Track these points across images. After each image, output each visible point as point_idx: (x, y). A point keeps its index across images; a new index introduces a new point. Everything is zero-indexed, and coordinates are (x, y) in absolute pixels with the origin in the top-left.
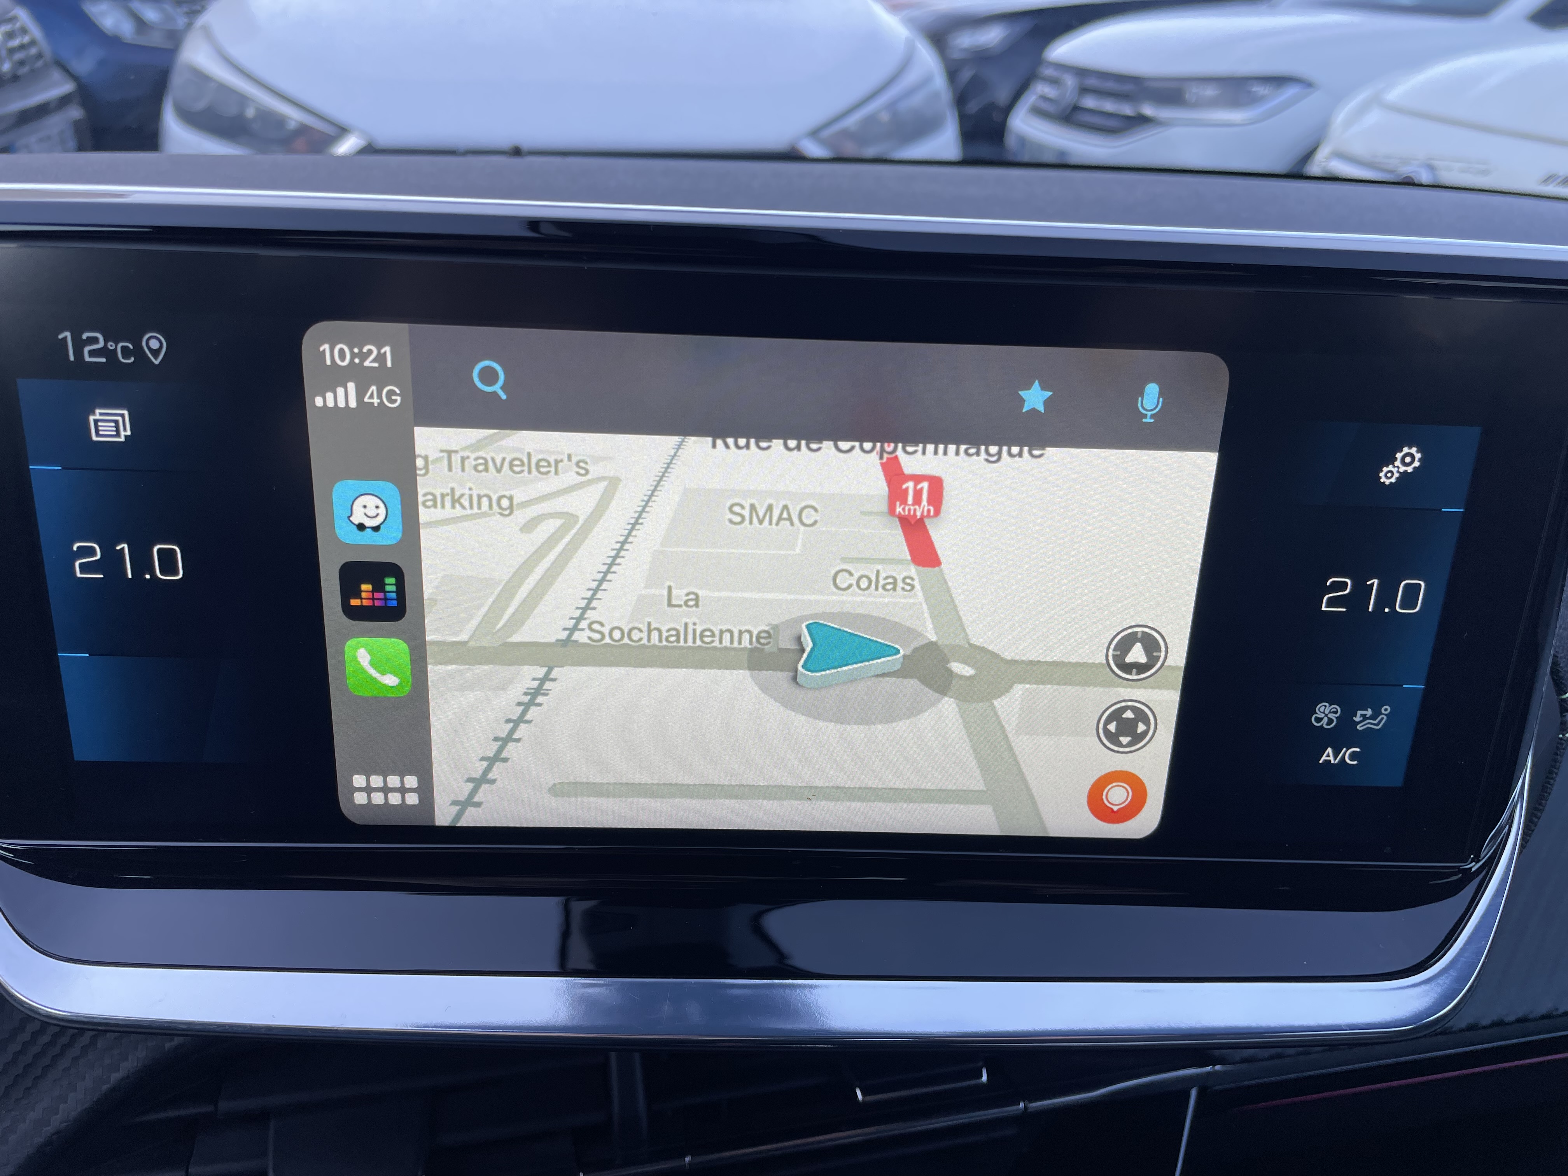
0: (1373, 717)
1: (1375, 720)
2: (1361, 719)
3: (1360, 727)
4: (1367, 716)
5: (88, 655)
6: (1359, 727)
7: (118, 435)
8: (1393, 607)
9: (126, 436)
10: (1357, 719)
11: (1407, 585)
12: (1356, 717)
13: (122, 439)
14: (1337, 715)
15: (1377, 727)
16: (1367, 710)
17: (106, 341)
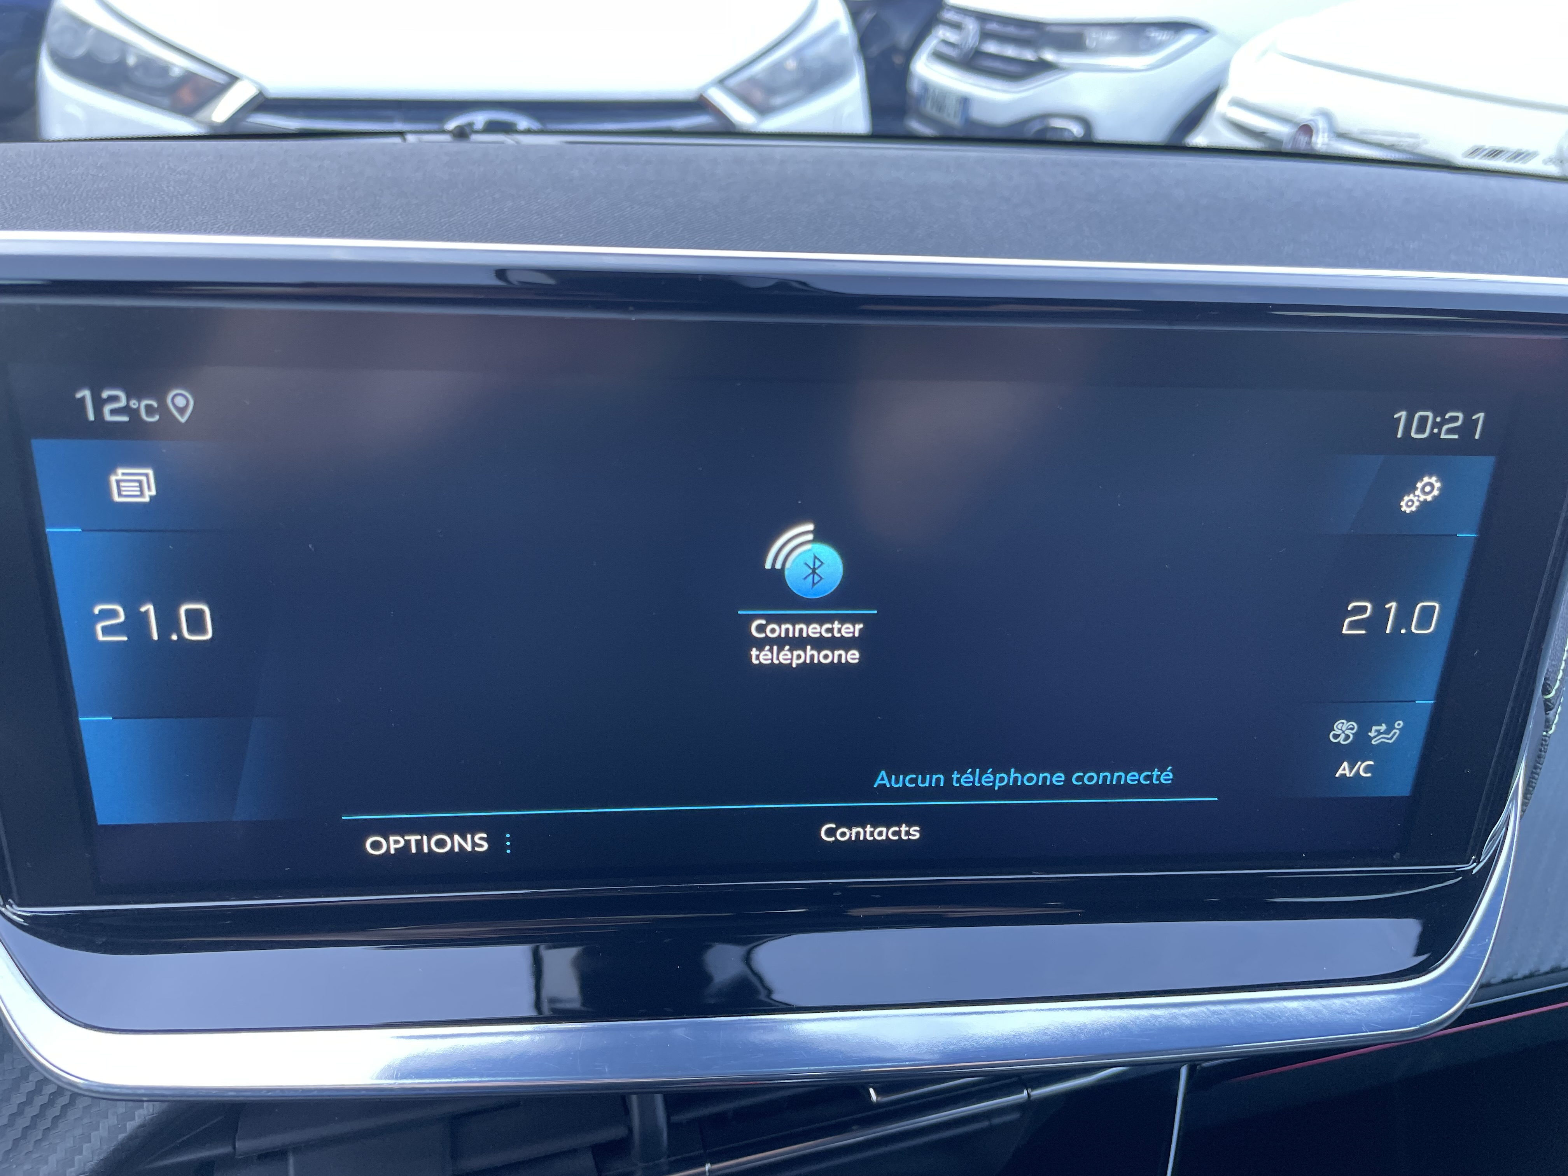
0: (1387, 732)
1: (1389, 734)
2: (1376, 734)
3: (1375, 741)
4: (1381, 731)
5: (111, 718)
6: (1373, 742)
7: (142, 494)
8: (1408, 628)
9: (151, 497)
10: (1372, 734)
11: (1424, 607)
12: (1371, 732)
13: (147, 499)
14: (1354, 731)
15: (1390, 741)
16: (1381, 725)
17: (128, 400)
